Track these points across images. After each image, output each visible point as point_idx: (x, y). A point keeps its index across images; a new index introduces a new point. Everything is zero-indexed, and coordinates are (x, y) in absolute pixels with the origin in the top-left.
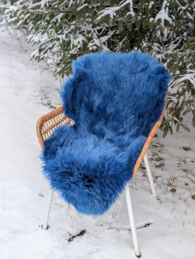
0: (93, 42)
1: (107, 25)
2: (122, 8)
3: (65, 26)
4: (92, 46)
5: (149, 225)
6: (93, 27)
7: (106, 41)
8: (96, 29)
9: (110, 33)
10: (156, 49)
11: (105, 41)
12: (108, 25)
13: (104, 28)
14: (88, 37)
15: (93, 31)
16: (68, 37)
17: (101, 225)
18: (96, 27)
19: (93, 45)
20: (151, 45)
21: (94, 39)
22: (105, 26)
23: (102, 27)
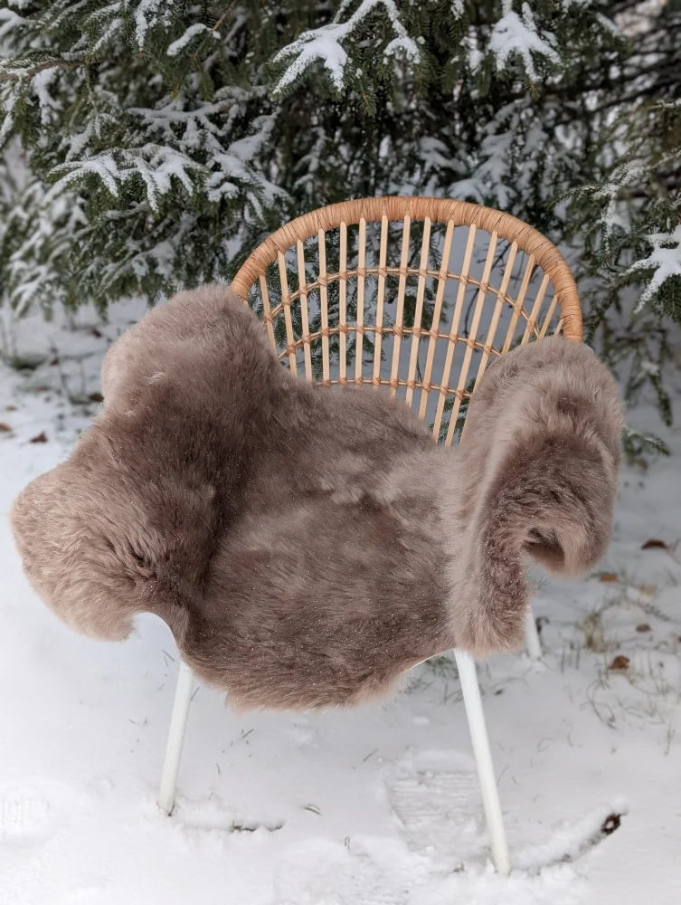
0: (217, 167)
1: (244, 94)
2: (359, 26)
3: (101, 118)
4: (218, 186)
5: (615, 820)
6: (186, 109)
7: (255, 155)
8: (201, 114)
9: (260, 124)
10: (434, 162)
11: (251, 158)
12: (247, 94)
13: (231, 106)
14: (188, 148)
15: (191, 125)
16: (123, 163)
17: (453, 869)
18: (197, 107)
19: (222, 181)
20: (416, 149)
21: (213, 155)
22: (237, 99)
23: (224, 103)
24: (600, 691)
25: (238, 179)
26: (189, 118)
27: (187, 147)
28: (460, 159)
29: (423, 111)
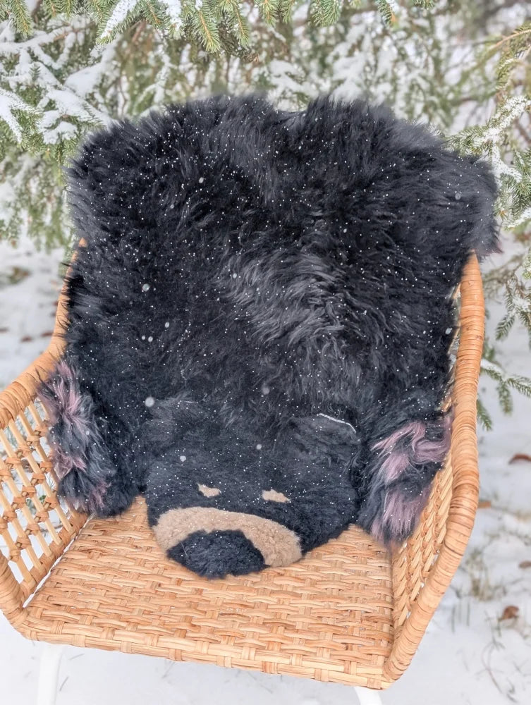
0: (51, 106)
4: (54, 127)
6: (18, 39)
7: (96, 87)
8: (34, 44)
9: (99, 53)
10: (287, 88)
11: (91, 92)
13: (66, 33)
14: (19, 85)
18: (30, 37)
19: (58, 121)
20: (265, 75)
21: (47, 92)
22: (73, 27)
23: (60, 32)
24: (495, 652)
25: (76, 117)
26: (21, 49)
27: (18, 83)
28: (312, 82)
29: (271, 32)
